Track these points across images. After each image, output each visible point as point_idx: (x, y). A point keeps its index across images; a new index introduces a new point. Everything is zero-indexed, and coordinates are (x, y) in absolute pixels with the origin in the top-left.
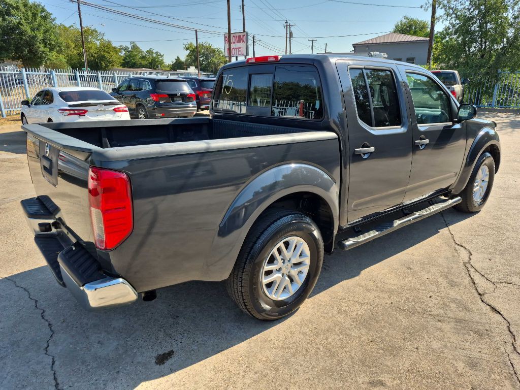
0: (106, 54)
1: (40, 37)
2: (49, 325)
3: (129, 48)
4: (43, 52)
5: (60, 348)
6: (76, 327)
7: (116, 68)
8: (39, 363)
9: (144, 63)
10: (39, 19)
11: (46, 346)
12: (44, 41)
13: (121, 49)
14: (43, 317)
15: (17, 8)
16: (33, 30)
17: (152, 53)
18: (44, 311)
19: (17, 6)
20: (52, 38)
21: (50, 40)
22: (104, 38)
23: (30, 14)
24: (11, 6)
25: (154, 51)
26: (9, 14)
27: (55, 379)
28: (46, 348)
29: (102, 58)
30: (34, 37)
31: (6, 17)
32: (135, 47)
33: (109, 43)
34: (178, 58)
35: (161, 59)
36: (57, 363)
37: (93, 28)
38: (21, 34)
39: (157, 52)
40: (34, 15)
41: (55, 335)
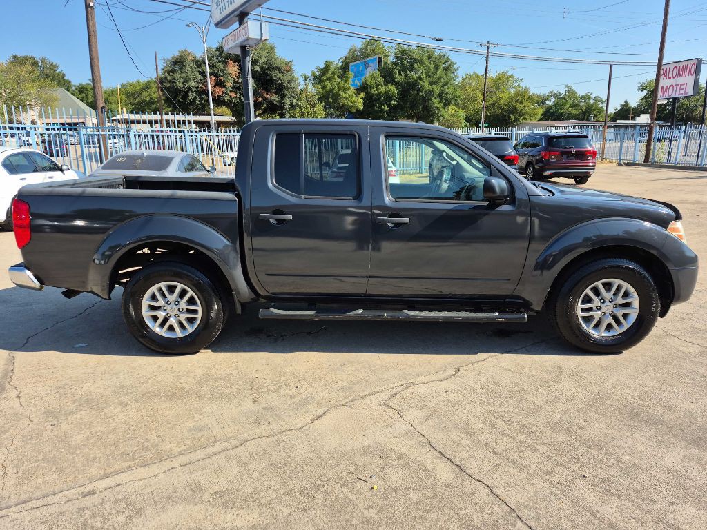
0: (518, 105)
1: (437, 91)
3: (561, 95)
4: (437, 108)
7: (529, 121)
9: (574, 112)
10: (440, 71)
12: (440, 95)
13: (550, 96)
15: (421, 62)
16: (431, 84)
17: (589, 98)
19: (422, 59)
20: (450, 91)
21: (447, 94)
22: (522, 84)
23: (432, 66)
24: (415, 59)
25: (593, 96)
26: (412, 69)
29: (512, 110)
30: (432, 91)
31: (408, 73)
32: (570, 91)
33: (527, 90)
34: (626, 102)
35: (600, 106)
37: (509, 74)
38: (419, 90)
39: (596, 97)
40: (436, 67)
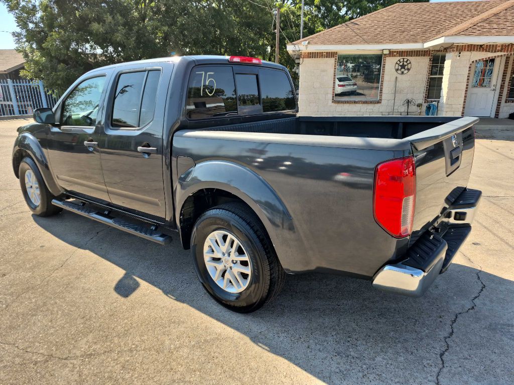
2: (453, 323)
5: (463, 302)
6: (438, 305)
8: (485, 304)
11: (471, 311)
14: (452, 333)
18: (445, 338)
27: (482, 290)
28: (472, 309)
36: (473, 296)
41: (457, 312)
